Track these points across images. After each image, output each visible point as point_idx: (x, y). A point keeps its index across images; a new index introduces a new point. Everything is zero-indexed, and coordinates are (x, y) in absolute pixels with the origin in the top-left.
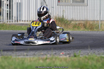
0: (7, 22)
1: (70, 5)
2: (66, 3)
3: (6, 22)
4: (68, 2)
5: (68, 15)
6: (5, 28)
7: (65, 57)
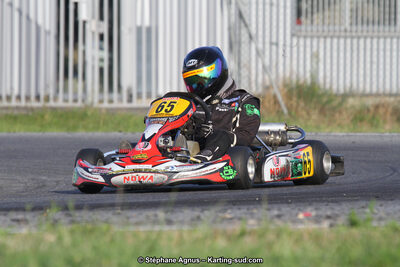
0: (101, 101)
1: (343, 34)
2: (326, 28)
3: (96, 100)
4: (335, 24)
5: (335, 74)
6: (91, 126)
7: (313, 226)
